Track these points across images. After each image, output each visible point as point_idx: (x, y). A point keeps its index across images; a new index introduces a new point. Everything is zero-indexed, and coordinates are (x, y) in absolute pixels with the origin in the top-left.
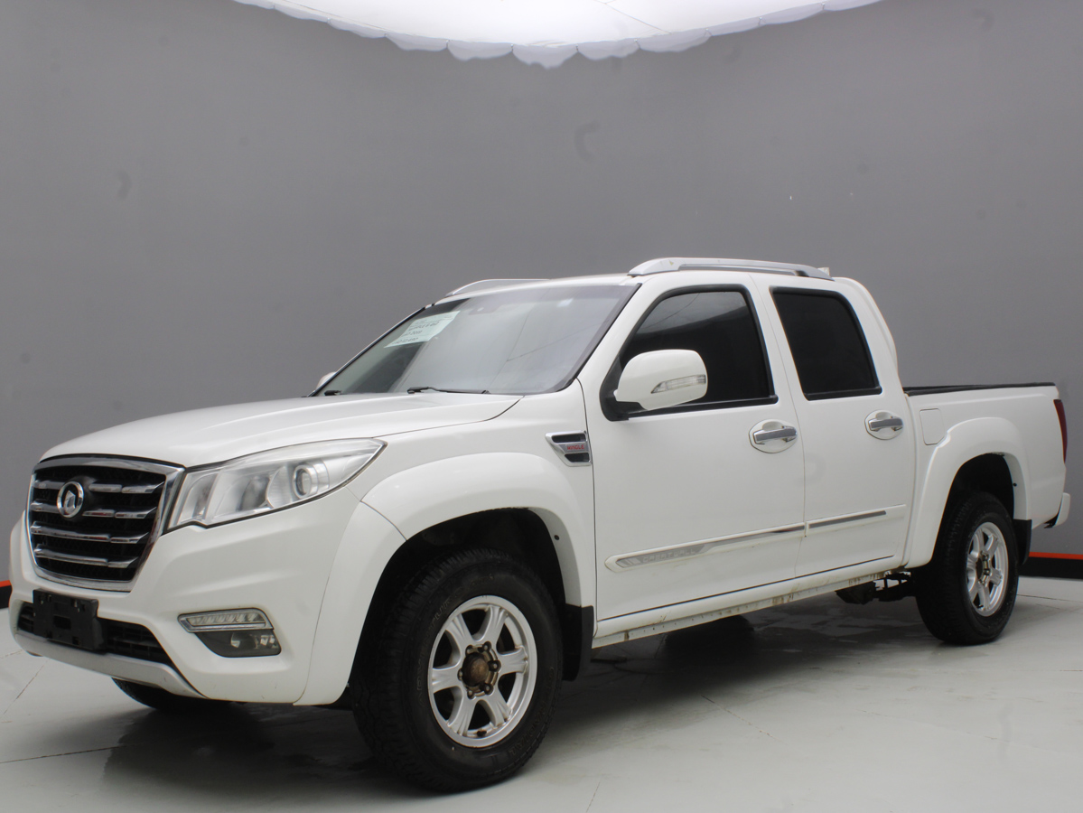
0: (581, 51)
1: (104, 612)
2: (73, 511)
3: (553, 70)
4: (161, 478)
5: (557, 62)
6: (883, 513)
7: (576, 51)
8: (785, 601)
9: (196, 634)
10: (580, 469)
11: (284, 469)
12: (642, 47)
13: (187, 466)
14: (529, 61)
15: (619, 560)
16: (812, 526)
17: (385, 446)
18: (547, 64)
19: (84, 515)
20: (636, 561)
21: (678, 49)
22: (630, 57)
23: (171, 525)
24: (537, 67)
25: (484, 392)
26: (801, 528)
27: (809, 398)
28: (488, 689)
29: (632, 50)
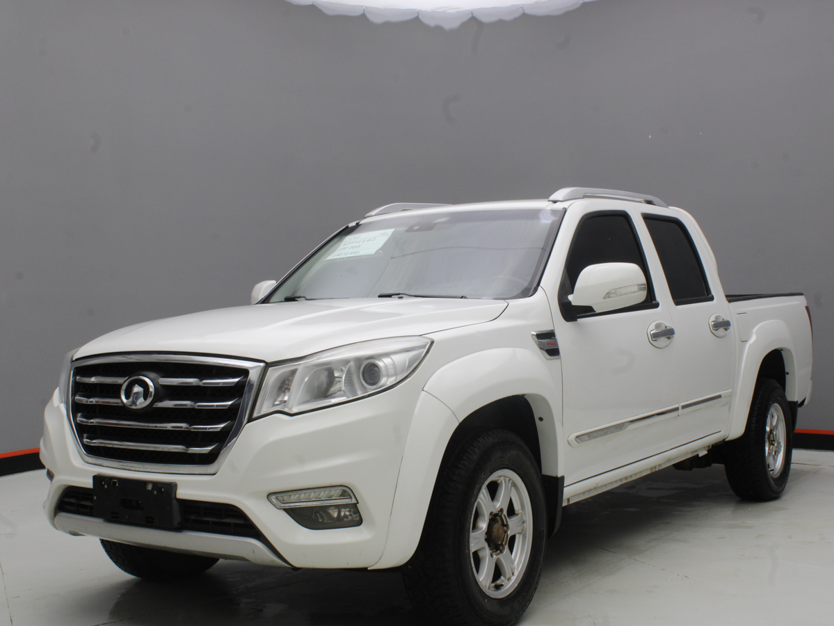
0: (474, 15)
1: (183, 493)
2: (142, 403)
3: (452, 31)
4: (245, 372)
5: (455, 24)
6: (719, 397)
7: (471, 16)
8: (657, 469)
9: (286, 510)
10: (554, 362)
11: (352, 363)
12: (527, 12)
13: (269, 360)
14: (432, 23)
15: (577, 437)
16: (684, 407)
17: (432, 343)
18: (447, 26)
19: (154, 406)
20: (586, 437)
21: (555, 14)
22: (516, 20)
23: (255, 415)
24: (438, 29)
25: (462, 297)
26: (677, 409)
27: (677, 303)
28: (501, 548)
29: (517, 15)
